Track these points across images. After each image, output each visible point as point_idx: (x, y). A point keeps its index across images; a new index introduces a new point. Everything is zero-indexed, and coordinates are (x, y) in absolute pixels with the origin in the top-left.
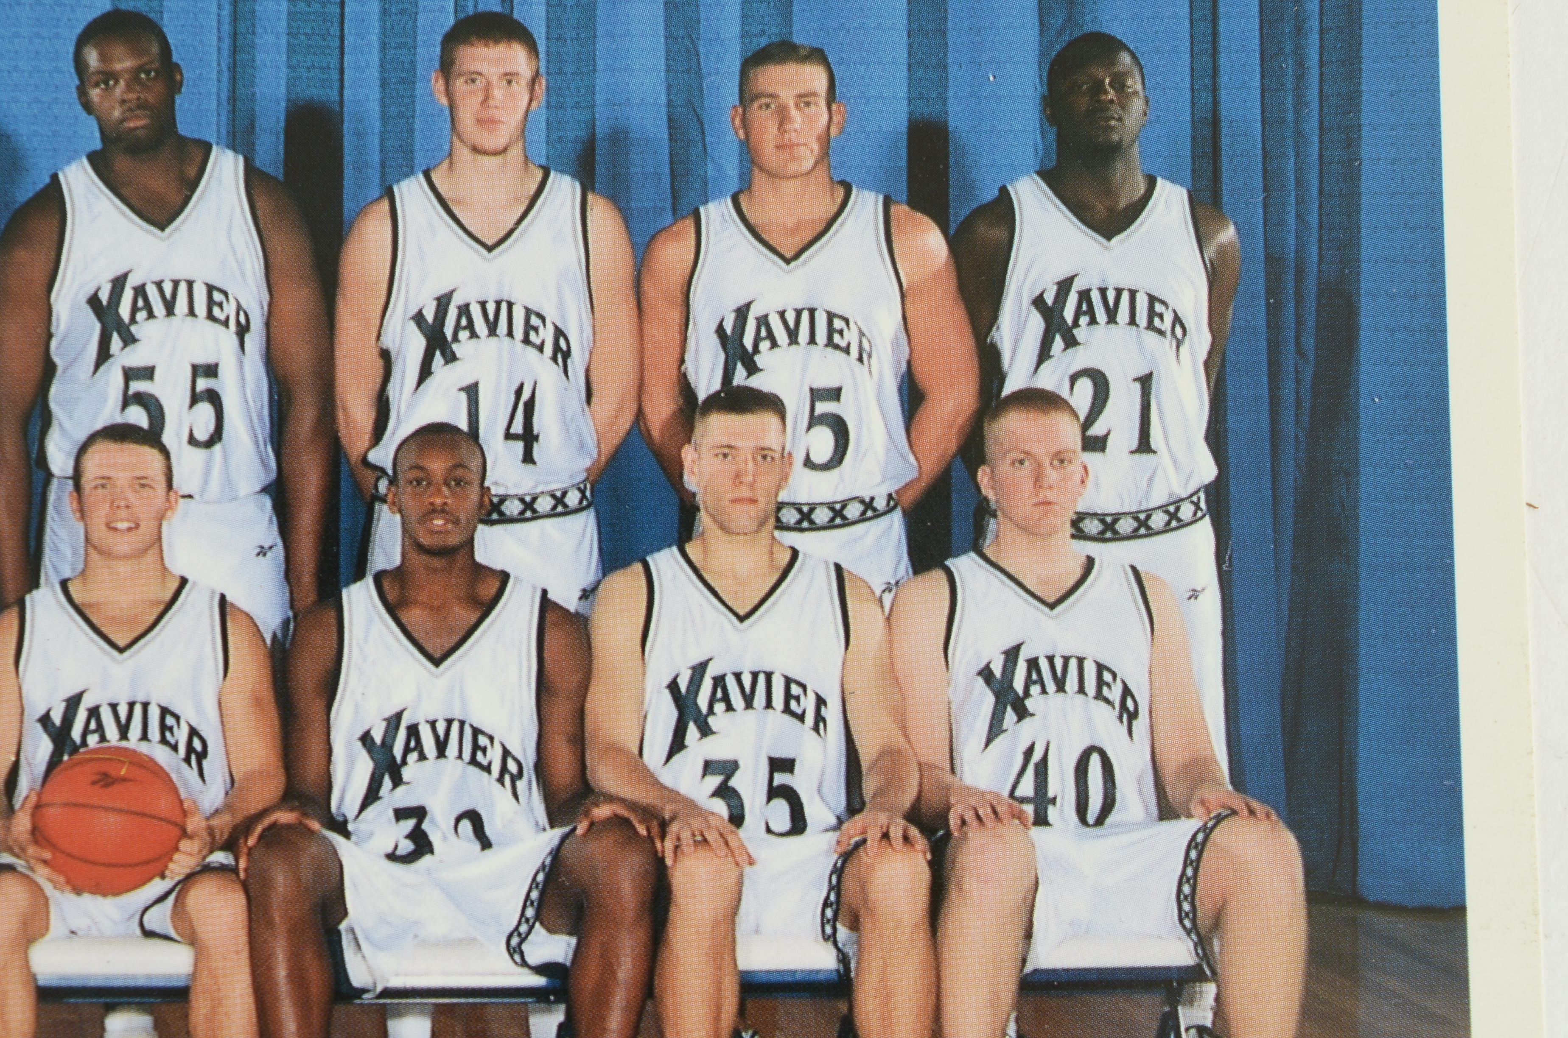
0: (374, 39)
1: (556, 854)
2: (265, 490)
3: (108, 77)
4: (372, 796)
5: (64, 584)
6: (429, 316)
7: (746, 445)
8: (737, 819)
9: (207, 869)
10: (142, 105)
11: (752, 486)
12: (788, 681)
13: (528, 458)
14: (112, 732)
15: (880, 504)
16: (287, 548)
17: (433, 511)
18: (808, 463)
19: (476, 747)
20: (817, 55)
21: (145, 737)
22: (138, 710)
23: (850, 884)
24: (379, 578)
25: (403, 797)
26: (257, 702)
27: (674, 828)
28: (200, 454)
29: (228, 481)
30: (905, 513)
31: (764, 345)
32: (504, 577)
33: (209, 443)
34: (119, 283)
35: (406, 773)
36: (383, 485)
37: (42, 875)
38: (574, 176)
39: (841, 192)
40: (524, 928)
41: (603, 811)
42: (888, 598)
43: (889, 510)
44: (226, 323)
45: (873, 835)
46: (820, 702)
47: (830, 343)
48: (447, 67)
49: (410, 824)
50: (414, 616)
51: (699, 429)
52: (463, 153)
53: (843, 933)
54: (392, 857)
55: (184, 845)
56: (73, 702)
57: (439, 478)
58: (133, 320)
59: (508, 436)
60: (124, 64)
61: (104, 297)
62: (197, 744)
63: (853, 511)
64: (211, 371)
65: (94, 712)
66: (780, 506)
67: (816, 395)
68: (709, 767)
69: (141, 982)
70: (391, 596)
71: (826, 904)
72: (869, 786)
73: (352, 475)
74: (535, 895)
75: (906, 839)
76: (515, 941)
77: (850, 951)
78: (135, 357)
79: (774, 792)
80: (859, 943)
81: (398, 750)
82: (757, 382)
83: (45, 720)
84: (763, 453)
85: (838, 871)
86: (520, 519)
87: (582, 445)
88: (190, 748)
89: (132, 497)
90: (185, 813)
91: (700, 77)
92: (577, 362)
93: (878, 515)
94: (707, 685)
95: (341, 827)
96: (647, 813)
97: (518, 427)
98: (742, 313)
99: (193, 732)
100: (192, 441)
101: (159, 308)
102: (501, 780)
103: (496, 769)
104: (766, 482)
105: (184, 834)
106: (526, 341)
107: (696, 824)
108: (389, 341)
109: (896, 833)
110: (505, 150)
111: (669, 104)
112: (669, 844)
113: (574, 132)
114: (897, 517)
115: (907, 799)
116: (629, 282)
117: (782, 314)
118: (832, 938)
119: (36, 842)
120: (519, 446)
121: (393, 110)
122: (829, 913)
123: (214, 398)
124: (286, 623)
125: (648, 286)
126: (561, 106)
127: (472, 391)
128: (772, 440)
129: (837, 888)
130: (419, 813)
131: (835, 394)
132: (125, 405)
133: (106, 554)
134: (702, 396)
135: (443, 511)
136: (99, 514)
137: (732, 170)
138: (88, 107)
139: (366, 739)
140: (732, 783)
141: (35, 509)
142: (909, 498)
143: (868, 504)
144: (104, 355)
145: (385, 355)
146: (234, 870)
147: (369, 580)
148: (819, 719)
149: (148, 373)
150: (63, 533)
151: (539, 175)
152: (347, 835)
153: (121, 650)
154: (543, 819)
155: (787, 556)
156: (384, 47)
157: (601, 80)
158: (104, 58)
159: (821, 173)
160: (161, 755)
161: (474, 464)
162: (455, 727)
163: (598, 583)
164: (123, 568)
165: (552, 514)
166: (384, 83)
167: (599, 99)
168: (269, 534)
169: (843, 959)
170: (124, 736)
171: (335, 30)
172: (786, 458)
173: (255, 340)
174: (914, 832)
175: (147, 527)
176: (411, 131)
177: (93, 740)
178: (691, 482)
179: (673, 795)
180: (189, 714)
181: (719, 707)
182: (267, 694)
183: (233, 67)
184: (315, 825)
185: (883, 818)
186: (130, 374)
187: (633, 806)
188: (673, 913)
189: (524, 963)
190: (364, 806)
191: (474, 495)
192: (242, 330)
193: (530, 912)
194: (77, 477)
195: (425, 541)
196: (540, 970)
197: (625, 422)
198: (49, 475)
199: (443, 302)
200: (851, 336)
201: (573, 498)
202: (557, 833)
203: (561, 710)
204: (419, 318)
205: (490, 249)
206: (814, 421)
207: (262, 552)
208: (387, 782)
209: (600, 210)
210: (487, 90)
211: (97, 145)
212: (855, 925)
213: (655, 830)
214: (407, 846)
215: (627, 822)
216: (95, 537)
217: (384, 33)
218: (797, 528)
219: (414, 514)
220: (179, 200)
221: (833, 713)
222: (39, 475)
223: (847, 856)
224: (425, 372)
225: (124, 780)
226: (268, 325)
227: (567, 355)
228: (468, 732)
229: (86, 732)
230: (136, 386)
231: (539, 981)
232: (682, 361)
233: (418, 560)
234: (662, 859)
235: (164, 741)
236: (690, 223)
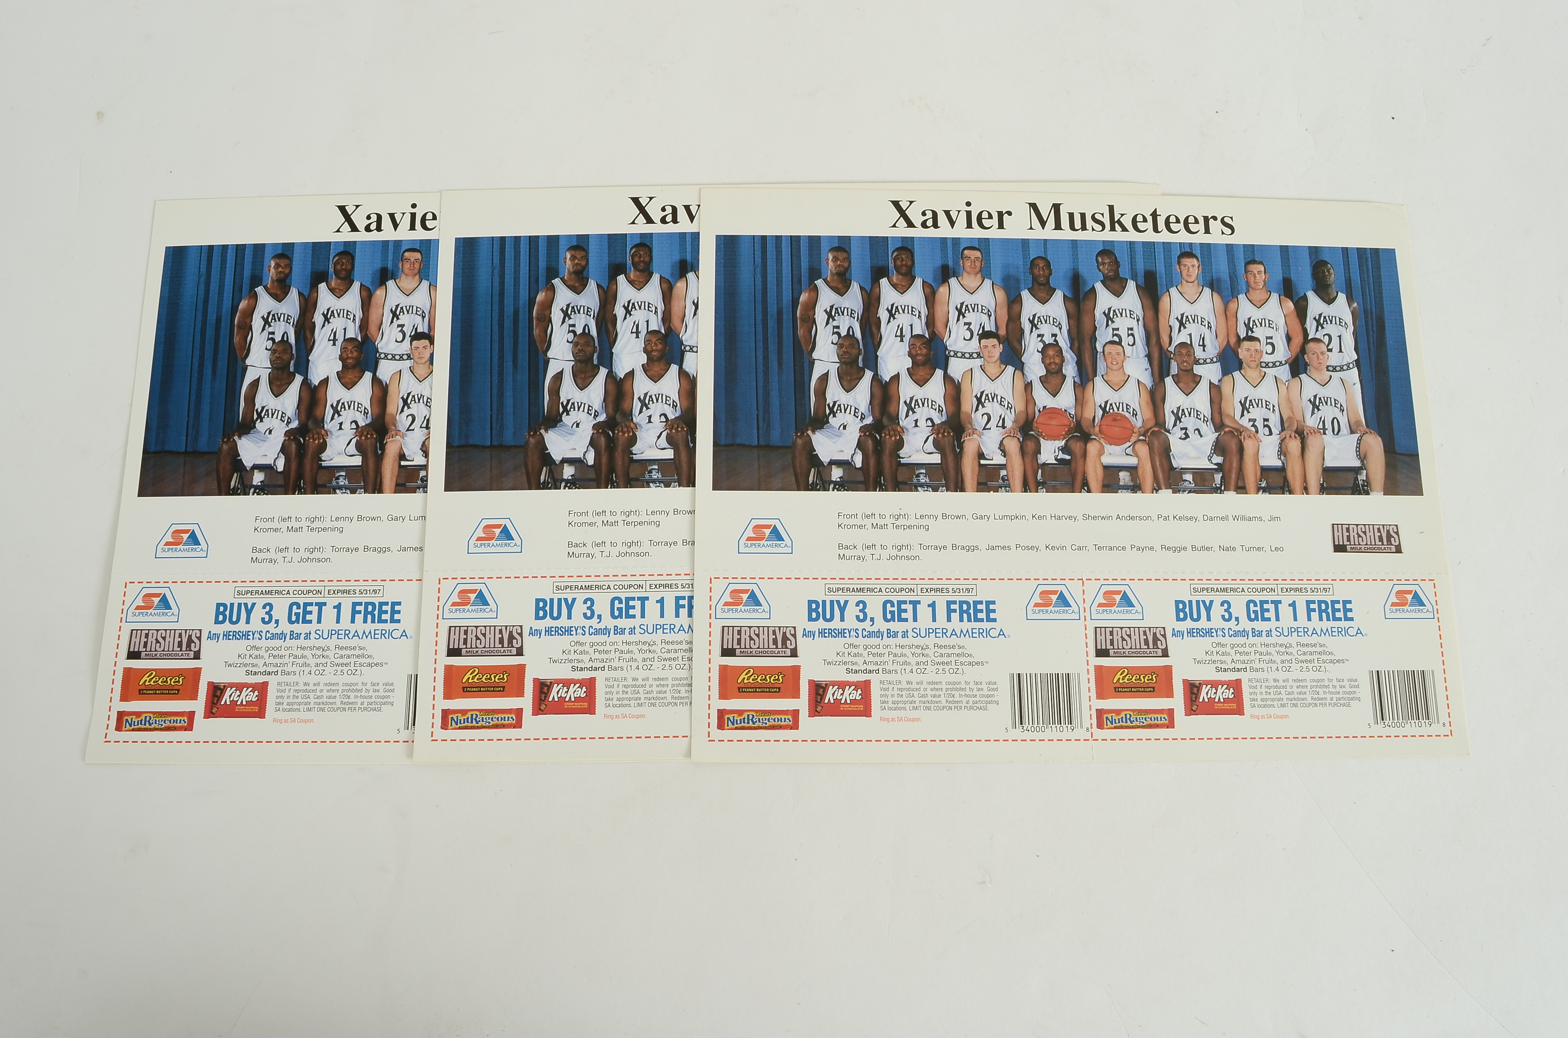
0: (1162, 257)
1: (1217, 438)
2: (1146, 356)
3: (1103, 264)
4: (1175, 425)
5: (1102, 376)
6: (1180, 318)
7: (1252, 349)
8: (1257, 432)
9: (1139, 440)
10: (1112, 270)
11: (1254, 358)
12: (1266, 401)
13: (1204, 350)
14: (1116, 409)
15: (1283, 363)
16: (1151, 369)
17: (1184, 362)
18: (1267, 353)
19: (1197, 414)
20: (1261, 263)
21: (1123, 410)
22: (1121, 404)
23: (1283, 447)
24: (1173, 376)
25: (1182, 425)
26: (1148, 403)
27: (1243, 433)
28: (1131, 347)
29: (1137, 354)
30: (1289, 365)
31: (1255, 327)
32: (1201, 377)
33: (1132, 345)
34: (1110, 309)
35: (1182, 420)
36: (1172, 355)
37: (1102, 441)
38: (1209, 288)
39: (1269, 293)
40: (1211, 455)
41: (1227, 429)
42: (1287, 383)
43: (1285, 364)
44: (1134, 319)
45: (1288, 436)
46: (1274, 406)
47: (1269, 326)
48: (1179, 263)
49: (1184, 431)
50: (1181, 385)
51: (1241, 345)
52: (1184, 282)
53: (1282, 457)
54: (1180, 438)
55: (1134, 435)
56: (1106, 402)
57: (1184, 354)
58: (1113, 318)
59: (1199, 345)
60: (1107, 261)
61: (1106, 312)
62: (1135, 412)
63: (1277, 364)
64: (1132, 329)
65: (1111, 405)
66: (1261, 362)
67: (1267, 338)
68: (1250, 420)
69: (1126, 465)
70: (1176, 381)
71: (1278, 451)
72: (1286, 425)
73: (1165, 353)
74: (1213, 448)
75: (1295, 437)
76: (1209, 458)
77: (1284, 462)
78: (1115, 326)
79: (1265, 426)
80: (1286, 460)
81: (1180, 415)
82: (1253, 335)
83: (1100, 406)
84: (1256, 350)
85: (1280, 444)
86: (1203, 364)
87: (1216, 348)
88: (1133, 413)
89: (1116, 357)
90: (1133, 428)
91: (1236, 267)
92: (1213, 329)
93: (1283, 365)
94: (1248, 402)
95: (1169, 432)
96: (1237, 430)
97: (1201, 343)
98: (1249, 319)
99: (1134, 410)
100: (1129, 345)
101: (1119, 315)
102: (1203, 422)
103: (1202, 419)
104: (1258, 357)
105: (1134, 432)
106: (1201, 324)
107: (1248, 433)
108: (1170, 324)
109: (1293, 436)
110: (1193, 282)
111: (1229, 273)
112: (1242, 437)
113: (1208, 278)
114: (1287, 365)
115: (1295, 428)
116: (1223, 312)
117: (1258, 320)
118: (1280, 459)
119: (1100, 433)
120: (1202, 347)
121: (1168, 272)
122: (1279, 453)
123: (1133, 335)
124: (1153, 386)
125: (1227, 312)
126: (1205, 272)
127: (1190, 335)
128: (1258, 348)
129: (1280, 448)
130: (1186, 429)
131: (1271, 338)
132: (1113, 336)
133: (1112, 369)
134: (1242, 338)
135: (1186, 362)
136: (1109, 361)
137: (1244, 288)
138: (1100, 270)
139: (1173, 412)
140: (1255, 424)
141: (1095, 359)
142: (1290, 361)
143: (1281, 363)
144: (1107, 325)
145: (1170, 326)
146: (1146, 440)
147: (1171, 376)
148: (1274, 410)
149: (1118, 329)
150: (1101, 365)
151: (1202, 288)
152: (1170, 433)
153: (1116, 391)
154: (1214, 431)
155: (1264, 373)
156: (1165, 258)
157: (1213, 268)
158: (1102, 259)
159: (1264, 288)
160: (1127, 414)
161: (1192, 351)
162: (1192, 410)
163: (1222, 379)
164: (1115, 372)
165: (1210, 363)
166: (1165, 266)
167: (1213, 271)
168: (1148, 366)
169: (1283, 463)
170: (1118, 410)
171: (1153, 255)
172: (1262, 352)
173: (1141, 322)
174: (1297, 435)
175: (1120, 363)
176: (1172, 277)
177: (1111, 411)
178: (1241, 356)
179: (1242, 426)
180: (1132, 406)
181: (1251, 407)
182: (1150, 402)
183: (1131, 262)
184: (1163, 431)
185: (1290, 432)
186: (1114, 329)
187: (1233, 428)
188: (1244, 452)
189: (1212, 463)
190: (1173, 427)
191: (1193, 359)
192: (1138, 320)
193: (1212, 452)
194: (1103, 352)
195: (1183, 368)
196: (1215, 464)
197: (1225, 343)
198: (1097, 352)
199: (1182, 315)
200: (1274, 325)
201: (1215, 360)
202: (1217, 434)
203: (1216, 407)
204: (1177, 318)
205: (1192, 304)
206: (1267, 344)
207: (1146, 370)
208: (1178, 422)
209: (1215, 295)
210: (1188, 268)
211: (1103, 279)
212: (1285, 456)
213: (1239, 434)
214: (1184, 436)
215: (1232, 432)
216: (1108, 366)
217: (1164, 256)
218: (1265, 367)
219: (1180, 362)
220: (1122, 291)
221: (1276, 408)
222: (1095, 352)
223: (1282, 440)
224: (1180, 331)
225: (1119, 420)
226: (1143, 319)
227: (1211, 328)
228: (1195, 411)
229: (1110, 409)
230: (1115, 332)
231: (1216, 467)
232: (1237, 330)
233: (1181, 372)
234: (1241, 440)
235: (1127, 411)
236: (1236, 299)
